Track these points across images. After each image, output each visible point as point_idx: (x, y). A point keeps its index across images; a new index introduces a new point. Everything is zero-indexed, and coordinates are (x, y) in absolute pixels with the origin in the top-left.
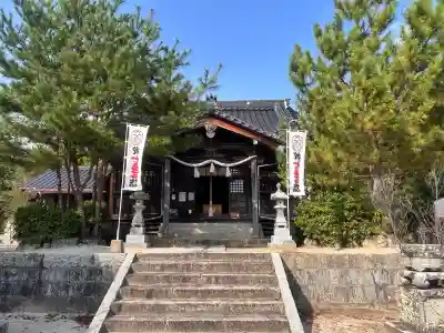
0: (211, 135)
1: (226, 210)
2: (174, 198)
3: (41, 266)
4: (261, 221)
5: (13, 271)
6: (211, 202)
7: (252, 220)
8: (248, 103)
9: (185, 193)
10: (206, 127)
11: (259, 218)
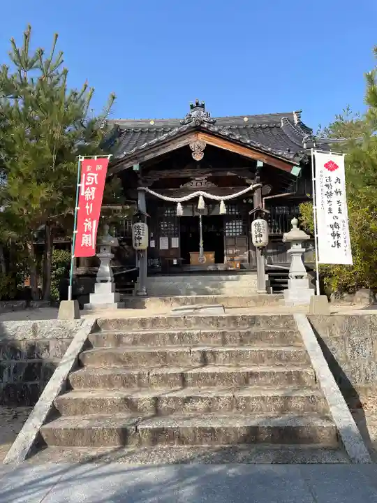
0: (198, 157)
2: (153, 245)
4: (269, 271)
6: (201, 249)
7: (256, 271)
8: (246, 119)
9: (167, 239)
10: (192, 146)
11: (265, 266)
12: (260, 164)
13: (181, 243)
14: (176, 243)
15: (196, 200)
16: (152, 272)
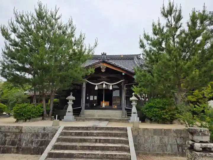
0: (103, 71)
1: (111, 104)
2: (87, 98)
3: (21, 132)
4: (126, 109)
5: (9, 134)
6: (104, 101)
7: (122, 109)
8: (122, 56)
9: (93, 96)
10: (101, 67)
11: (125, 108)
12: (123, 74)
13: (98, 98)
14: (96, 98)
15: (102, 84)
16: (87, 108)
